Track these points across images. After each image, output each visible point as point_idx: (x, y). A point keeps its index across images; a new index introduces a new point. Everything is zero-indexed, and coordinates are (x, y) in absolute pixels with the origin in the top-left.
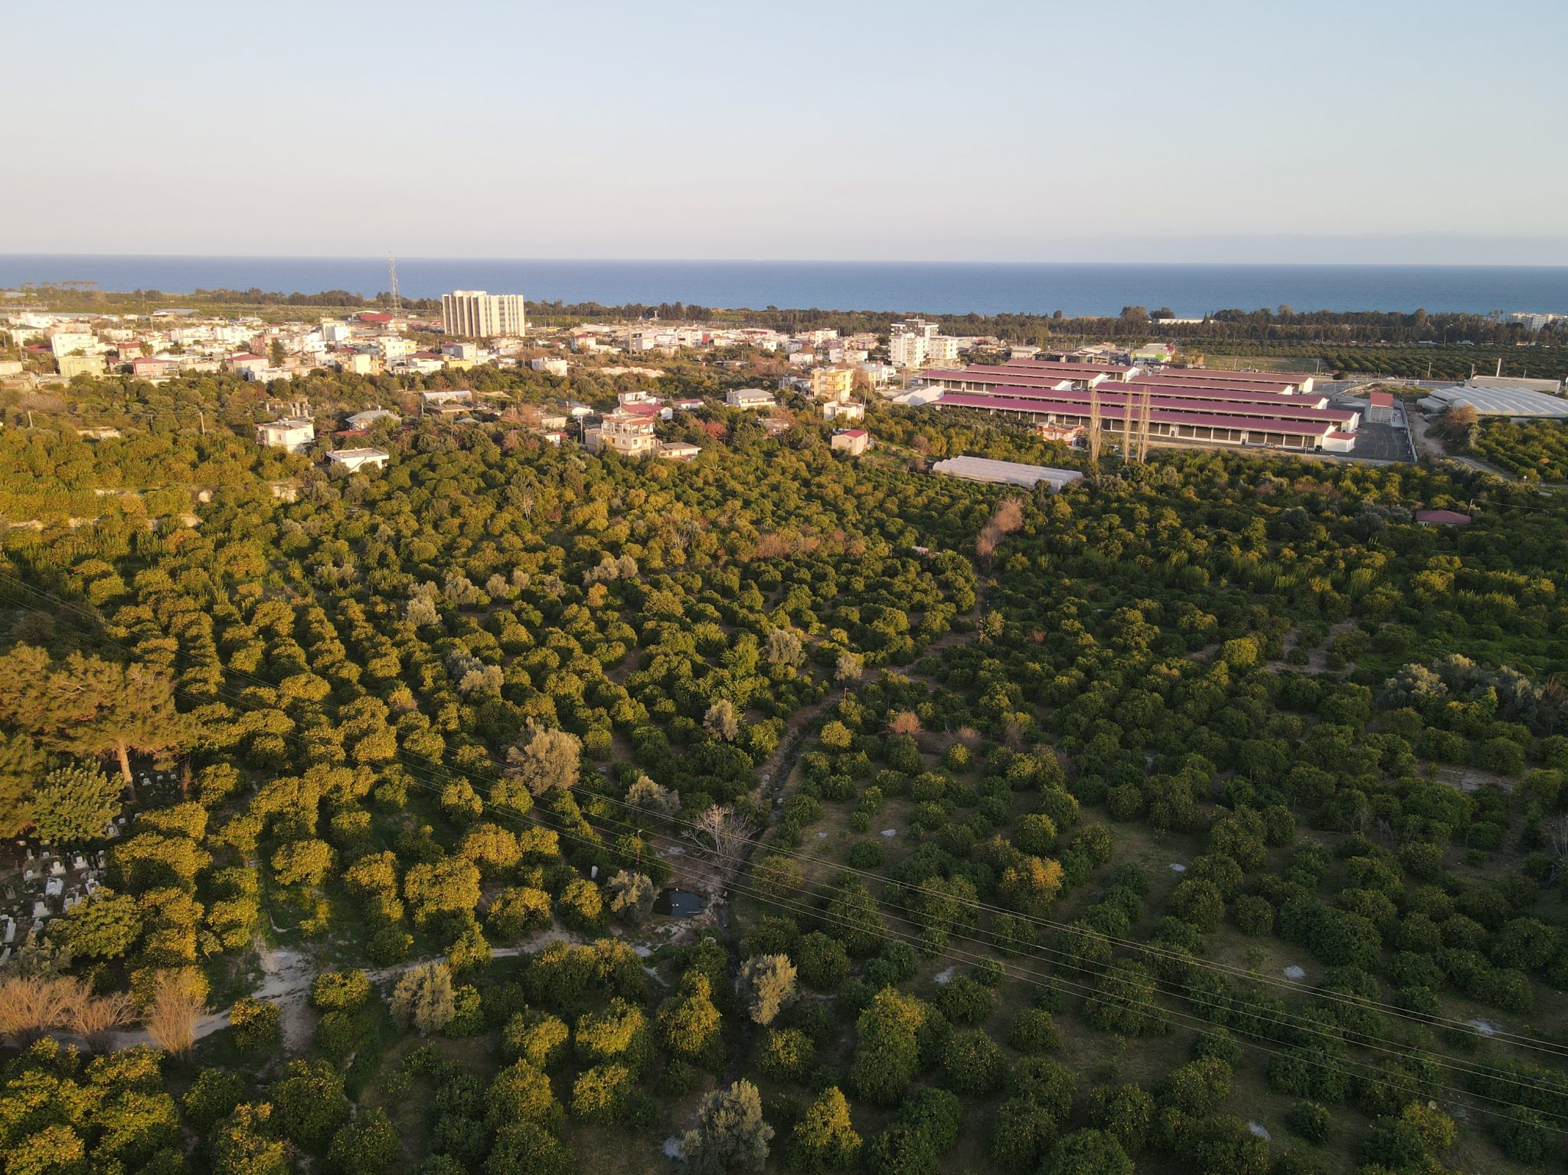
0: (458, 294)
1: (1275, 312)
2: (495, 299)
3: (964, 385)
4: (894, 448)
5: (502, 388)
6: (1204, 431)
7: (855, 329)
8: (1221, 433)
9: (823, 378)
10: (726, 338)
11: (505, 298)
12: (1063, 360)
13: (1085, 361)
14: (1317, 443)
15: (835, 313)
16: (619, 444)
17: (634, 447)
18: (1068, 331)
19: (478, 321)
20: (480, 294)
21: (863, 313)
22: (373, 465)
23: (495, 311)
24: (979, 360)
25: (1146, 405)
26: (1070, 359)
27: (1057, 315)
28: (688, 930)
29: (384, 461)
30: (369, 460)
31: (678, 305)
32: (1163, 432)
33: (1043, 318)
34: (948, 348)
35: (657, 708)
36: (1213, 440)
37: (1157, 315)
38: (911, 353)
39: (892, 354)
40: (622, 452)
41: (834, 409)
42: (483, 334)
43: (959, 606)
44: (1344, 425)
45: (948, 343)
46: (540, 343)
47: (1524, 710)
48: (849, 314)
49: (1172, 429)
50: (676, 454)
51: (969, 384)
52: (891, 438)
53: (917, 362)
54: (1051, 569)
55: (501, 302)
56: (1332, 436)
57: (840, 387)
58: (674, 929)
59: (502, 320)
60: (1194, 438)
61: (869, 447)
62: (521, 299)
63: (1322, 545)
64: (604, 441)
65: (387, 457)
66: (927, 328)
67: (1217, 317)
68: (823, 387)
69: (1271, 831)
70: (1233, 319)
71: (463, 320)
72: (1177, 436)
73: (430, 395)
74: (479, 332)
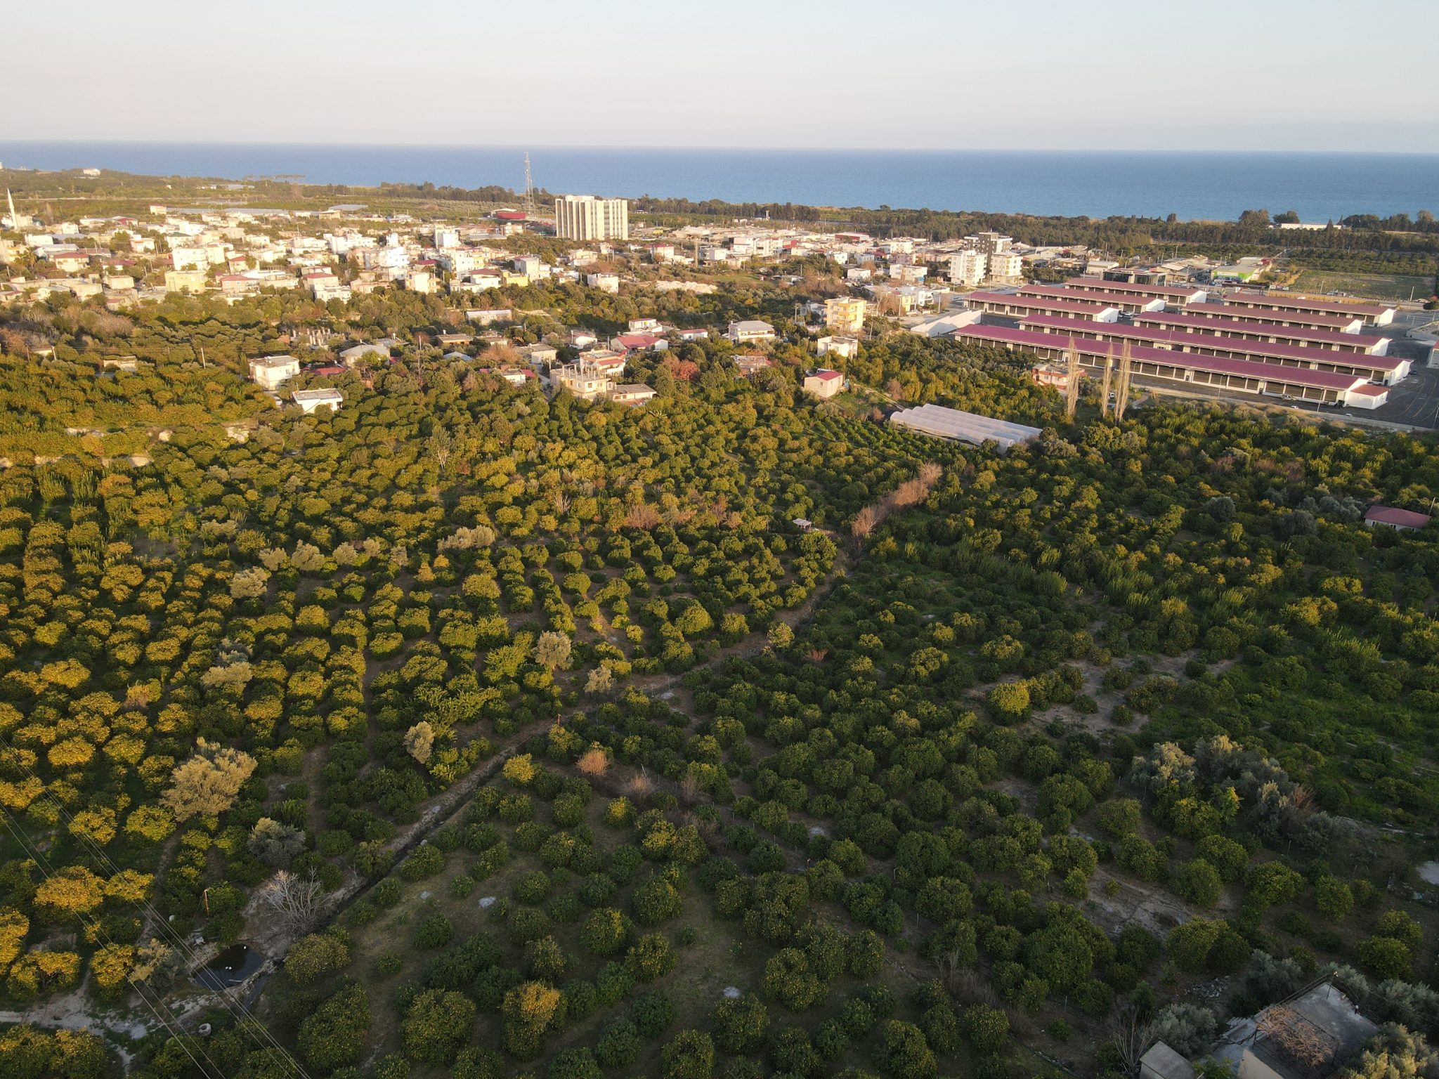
0: (569, 198)
1: (1413, 219)
2: (600, 204)
3: (1007, 309)
4: (868, 391)
5: (542, 306)
6: (1217, 377)
7: (949, 235)
8: (1237, 381)
9: (836, 308)
10: (807, 243)
11: (610, 203)
12: (1132, 280)
13: (1155, 281)
14: (1339, 397)
15: (945, 213)
18: (1172, 238)
19: (584, 224)
20: (587, 200)
21: (972, 214)
22: (328, 407)
23: (601, 215)
24: (1045, 277)
26: (1141, 280)
27: (1171, 218)
28: (203, 1008)
29: (339, 404)
30: (324, 402)
31: (789, 204)
32: (1177, 376)
33: (1156, 221)
34: (1011, 265)
35: (379, 717)
36: (1228, 387)
37: (1281, 219)
38: (970, 270)
39: (952, 271)
41: (826, 344)
42: (589, 238)
43: (785, 602)
44: (1387, 375)
45: (1012, 260)
46: (632, 248)
48: (958, 215)
49: (1187, 373)
50: (630, 397)
51: (1013, 308)
52: (867, 381)
53: (976, 280)
54: (917, 558)
55: (606, 207)
56: (1361, 390)
57: (851, 317)
58: (188, 1007)
59: (607, 224)
60: (1209, 384)
61: (843, 389)
62: (625, 203)
64: (562, 384)
65: (341, 400)
66: (1000, 242)
67: (1347, 222)
70: (1364, 225)
71: (572, 223)
72: (1191, 381)
73: (473, 314)
74: (584, 235)
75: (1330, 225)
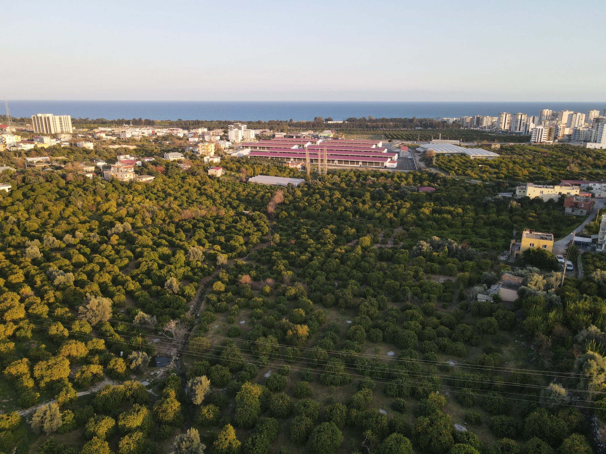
0: (39, 115)
1: (367, 119)
2: (57, 117)
3: (258, 148)
4: (233, 173)
5: (64, 155)
6: (346, 162)
7: (214, 128)
8: (352, 162)
9: (203, 147)
10: (162, 132)
11: (62, 117)
12: (294, 137)
13: (302, 138)
14: (384, 165)
15: (206, 121)
16: (119, 177)
17: (126, 178)
19: (50, 127)
20: (50, 116)
21: (217, 121)
22: (4, 190)
23: (58, 122)
24: (263, 138)
25: (325, 153)
26: (297, 137)
27: (291, 120)
28: (164, 372)
29: (9, 189)
30: (2, 188)
31: (140, 119)
32: (332, 163)
33: (286, 122)
34: (251, 134)
35: (144, 283)
36: (350, 165)
37: (327, 120)
38: (237, 136)
39: (229, 137)
40: (121, 180)
41: (208, 159)
42: (53, 132)
43: (262, 233)
44: (393, 158)
45: (251, 132)
46: (80, 136)
47: (456, 253)
48: (211, 122)
49: (335, 162)
50: (144, 180)
51: (260, 147)
52: (231, 170)
53: (240, 140)
54: (296, 216)
55: (60, 119)
56: (389, 162)
57: (210, 150)
58: (158, 372)
59: (61, 126)
60: (343, 165)
61: (223, 173)
62: (69, 117)
63: (389, 201)
64: (112, 176)
65: (10, 187)
66: (242, 126)
67: (348, 120)
68: (203, 151)
69: (379, 305)
70: (353, 121)
71: (42, 126)
72: (337, 164)
73: (29, 159)
74: (50, 131)
75: (344, 121)
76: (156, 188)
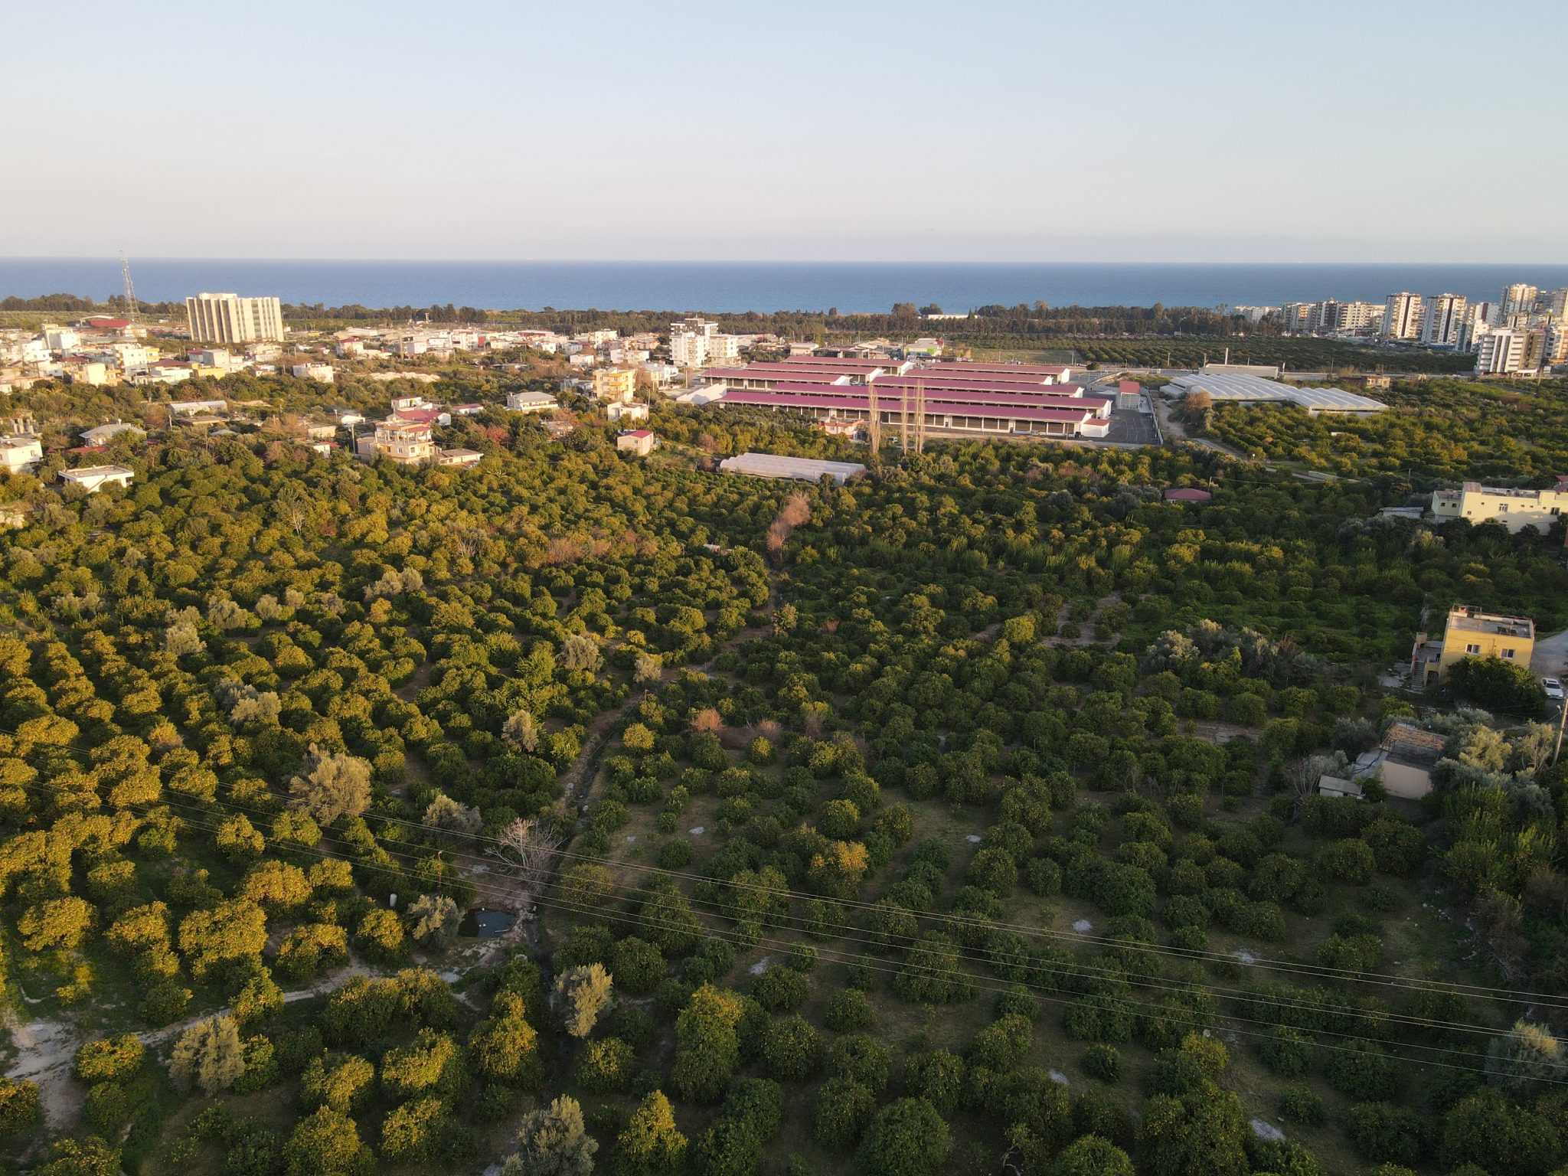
0: (205, 296)
1: (1032, 308)
2: (247, 302)
3: (746, 383)
4: (680, 447)
5: (261, 397)
6: (975, 421)
7: (634, 329)
8: (990, 422)
9: (605, 379)
10: (503, 340)
11: (259, 301)
12: (841, 355)
13: (861, 357)
14: (1076, 429)
15: (614, 313)
16: (395, 453)
17: (411, 455)
18: (843, 327)
19: (229, 326)
20: (230, 297)
21: (642, 313)
22: (116, 484)
23: (248, 314)
24: (760, 357)
25: (921, 397)
26: (847, 355)
27: (832, 312)
28: (497, 950)
29: (128, 480)
30: (111, 478)
31: (450, 308)
32: (937, 423)
33: (820, 315)
34: (729, 346)
35: (451, 724)
36: (984, 430)
38: (692, 352)
39: (673, 354)
40: (398, 461)
41: (618, 410)
42: (236, 340)
43: (753, 601)
44: (1098, 412)
45: (729, 341)
46: (301, 348)
47: (1264, 666)
48: (628, 314)
49: (946, 420)
50: (457, 460)
51: (751, 381)
52: (677, 437)
53: (699, 361)
54: (840, 560)
55: (255, 306)
56: (1089, 422)
57: (623, 387)
58: (483, 951)
59: (257, 324)
60: (966, 428)
61: (655, 447)
62: (277, 301)
63: (1086, 525)
64: (378, 450)
65: (132, 474)
66: (707, 327)
67: (981, 312)
68: (606, 388)
69: (1055, 796)
70: (995, 314)
71: (211, 325)
72: (951, 427)
73: (178, 406)
74: (231, 337)
75: (971, 315)
76: (485, 481)
